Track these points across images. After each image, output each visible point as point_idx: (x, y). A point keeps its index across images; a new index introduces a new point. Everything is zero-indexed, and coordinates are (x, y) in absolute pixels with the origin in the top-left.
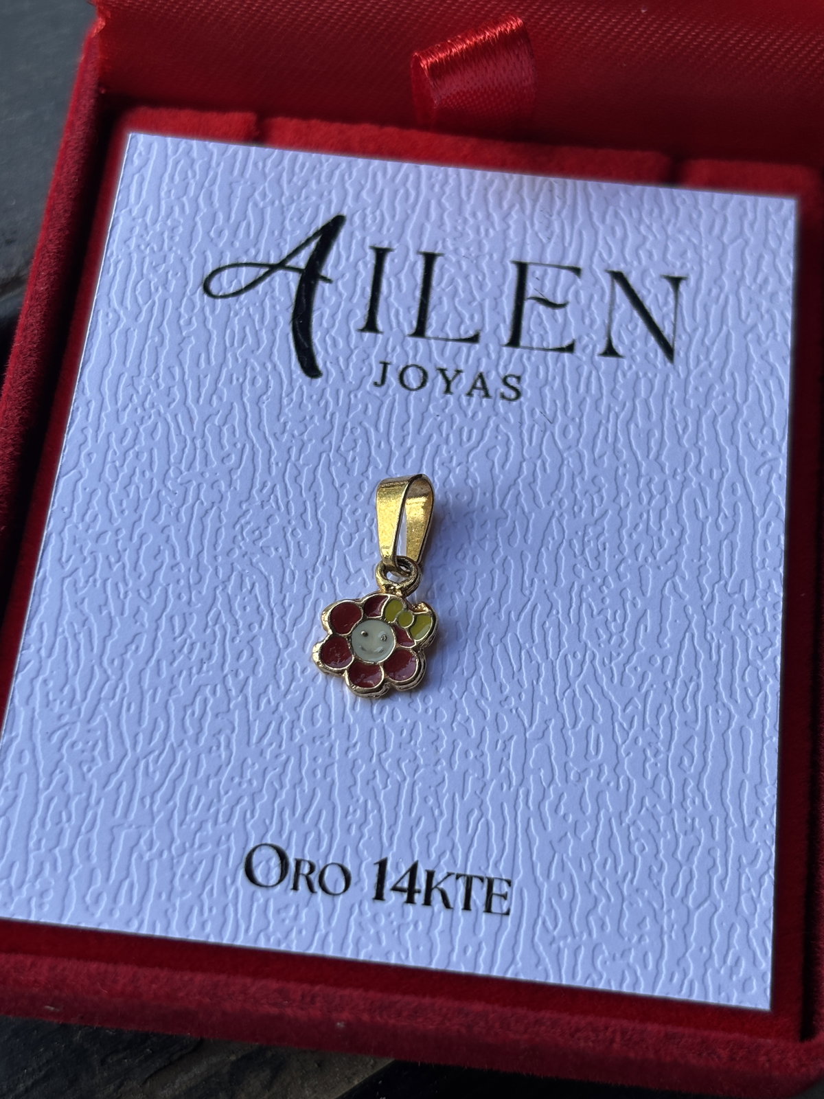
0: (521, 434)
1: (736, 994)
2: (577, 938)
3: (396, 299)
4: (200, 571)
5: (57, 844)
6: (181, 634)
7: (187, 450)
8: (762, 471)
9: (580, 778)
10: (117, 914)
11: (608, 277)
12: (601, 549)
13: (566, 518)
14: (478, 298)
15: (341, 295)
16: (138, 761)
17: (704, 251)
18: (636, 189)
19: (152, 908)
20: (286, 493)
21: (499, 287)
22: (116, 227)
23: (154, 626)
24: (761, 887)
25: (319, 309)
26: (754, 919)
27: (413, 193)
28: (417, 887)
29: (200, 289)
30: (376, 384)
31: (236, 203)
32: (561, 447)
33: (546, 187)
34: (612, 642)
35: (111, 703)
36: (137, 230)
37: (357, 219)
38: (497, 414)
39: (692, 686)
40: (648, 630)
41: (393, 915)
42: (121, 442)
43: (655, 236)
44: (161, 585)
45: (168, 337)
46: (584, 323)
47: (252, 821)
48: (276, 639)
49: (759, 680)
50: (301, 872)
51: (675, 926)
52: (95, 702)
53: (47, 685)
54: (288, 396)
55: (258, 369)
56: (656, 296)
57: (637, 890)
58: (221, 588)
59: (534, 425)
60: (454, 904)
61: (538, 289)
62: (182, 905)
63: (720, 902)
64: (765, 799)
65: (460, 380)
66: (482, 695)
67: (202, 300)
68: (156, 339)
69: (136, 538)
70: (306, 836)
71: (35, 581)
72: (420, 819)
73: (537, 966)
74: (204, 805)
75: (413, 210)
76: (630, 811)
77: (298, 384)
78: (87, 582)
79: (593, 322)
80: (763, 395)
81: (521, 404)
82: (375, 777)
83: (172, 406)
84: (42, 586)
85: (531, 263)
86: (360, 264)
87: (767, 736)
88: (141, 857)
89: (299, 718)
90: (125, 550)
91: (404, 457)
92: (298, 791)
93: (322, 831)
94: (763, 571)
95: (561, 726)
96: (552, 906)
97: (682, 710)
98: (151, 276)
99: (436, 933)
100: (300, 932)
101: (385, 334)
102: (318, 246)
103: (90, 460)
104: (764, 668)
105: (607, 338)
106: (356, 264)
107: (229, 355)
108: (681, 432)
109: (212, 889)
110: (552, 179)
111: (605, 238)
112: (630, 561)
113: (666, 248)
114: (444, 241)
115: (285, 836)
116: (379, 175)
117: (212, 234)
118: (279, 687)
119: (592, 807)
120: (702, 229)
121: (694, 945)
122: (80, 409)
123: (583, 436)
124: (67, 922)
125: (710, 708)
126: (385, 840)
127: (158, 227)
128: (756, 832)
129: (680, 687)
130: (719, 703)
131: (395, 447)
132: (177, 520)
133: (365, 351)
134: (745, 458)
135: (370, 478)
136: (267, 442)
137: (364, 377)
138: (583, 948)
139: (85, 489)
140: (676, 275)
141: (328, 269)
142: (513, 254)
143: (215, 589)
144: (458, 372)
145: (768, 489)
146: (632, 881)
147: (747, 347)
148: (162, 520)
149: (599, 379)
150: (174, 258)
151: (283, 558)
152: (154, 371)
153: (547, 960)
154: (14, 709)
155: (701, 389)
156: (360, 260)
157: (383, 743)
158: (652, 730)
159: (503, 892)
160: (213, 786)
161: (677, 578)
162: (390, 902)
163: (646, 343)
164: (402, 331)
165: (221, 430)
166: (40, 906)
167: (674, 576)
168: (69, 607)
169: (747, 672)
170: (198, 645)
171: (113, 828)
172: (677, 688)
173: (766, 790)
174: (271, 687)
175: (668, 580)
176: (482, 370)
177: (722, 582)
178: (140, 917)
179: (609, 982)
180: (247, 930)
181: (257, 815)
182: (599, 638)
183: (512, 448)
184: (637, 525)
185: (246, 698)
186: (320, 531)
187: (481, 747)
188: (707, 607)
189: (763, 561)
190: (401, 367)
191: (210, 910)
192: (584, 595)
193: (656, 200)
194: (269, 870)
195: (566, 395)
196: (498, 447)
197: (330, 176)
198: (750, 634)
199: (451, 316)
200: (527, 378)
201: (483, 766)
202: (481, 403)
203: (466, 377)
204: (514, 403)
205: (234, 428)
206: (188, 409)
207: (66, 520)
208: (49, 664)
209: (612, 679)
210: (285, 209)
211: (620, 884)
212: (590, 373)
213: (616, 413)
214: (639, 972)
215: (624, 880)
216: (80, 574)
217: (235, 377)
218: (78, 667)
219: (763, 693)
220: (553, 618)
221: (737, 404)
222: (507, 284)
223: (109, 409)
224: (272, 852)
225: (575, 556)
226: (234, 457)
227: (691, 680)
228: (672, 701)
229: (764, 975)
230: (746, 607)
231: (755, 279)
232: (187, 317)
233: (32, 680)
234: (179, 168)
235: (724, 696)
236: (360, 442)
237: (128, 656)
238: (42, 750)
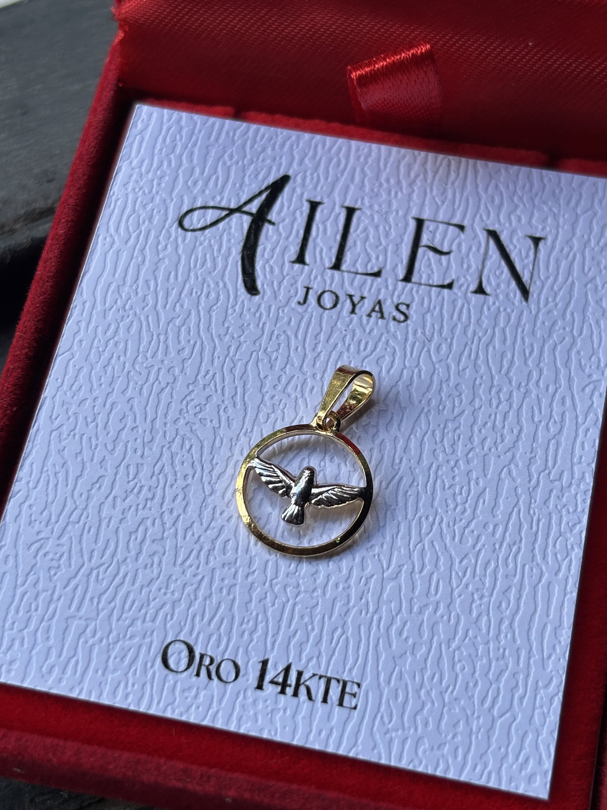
0: (405, 347)
1: (523, 785)
2: (406, 732)
3: (321, 239)
4: (153, 432)
5: (25, 628)
6: (134, 479)
7: (153, 343)
8: (587, 390)
10: (64, 683)
11: (485, 233)
12: (456, 440)
13: (433, 413)
14: (384, 243)
15: (280, 235)
16: (92, 570)
17: (561, 220)
18: (514, 169)
19: (90, 680)
20: (223, 380)
21: (401, 236)
22: (119, 174)
23: (115, 471)
24: (551, 705)
25: (263, 244)
26: (543, 729)
27: (343, 162)
28: (289, 682)
29: (176, 224)
30: (299, 303)
31: (210, 162)
32: (434, 360)
33: (445, 163)
34: (457, 510)
35: (77, 526)
36: (134, 176)
37: (299, 179)
38: (388, 332)
39: (514, 549)
40: (486, 503)
41: (269, 702)
42: (105, 334)
43: (525, 205)
44: (123, 441)
45: (148, 258)
46: (462, 267)
47: (171, 622)
48: (203, 488)
49: (567, 548)
50: (203, 663)
51: (482, 729)
52: (65, 524)
53: (31, 509)
54: (232, 307)
55: (212, 286)
56: (520, 251)
57: (456, 699)
58: (167, 446)
59: (415, 342)
60: (316, 697)
61: (430, 239)
62: (112, 681)
63: (518, 714)
64: (562, 639)
65: (363, 305)
67: (177, 229)
68: (140, 259)
69: (108, 406)
70: (210, 637)
71: (31, 432)
72: (296, 632)
73: (373, 749)
74: (136, 607)
75: (342, 173)
76: (457, 639)
77: (241, 299)
78: (69, 435)
79: (469, 267)
80: (595, 332)
81: (407, 326)
82: (266, 597)
83: (146, 309)
84: (35, 435)
85: (427, 220)
86: (298, 212)
87: (569, 591)
88: (86, 642)
89: (214, 549)
90: (99, 413)
91: (315, 359)
92: (208, 602)
93: (222, 634)
94: (579, 466)
95: (411, 570)
96: (389, 706)
97: (505, 566)
98: (141, 212)
99: (299, 718)
101: (311, 266)
102: (267, 197)
103: (81, 346)
104: (572, 539)
105: (478, 281)
106: (294, 213)
107: (192, 274)
108: (527, 354)
109: (136, 670)
110: (451, 157)
111: (486, 204)
112: (477, 450)
113: (532, 215)
114: (363, 199)
115: (194, 635)
116: (320, 147)
117: (189, 183)
118: (202, 524)
119: (428, 634)
120: (561, 202)
121: (495, 744)
122: (78, 308)
123: (452, 352)
124: (26, 685)
125: (527, 567)
126: (269, 644)
127: (150, 175)
128: (552, 664)
129: (505, 549)
130: (534, 563)
131: (309, 351)
132: (140, 394)
133: (294, 278)
134: (575, 378)
135: (288, 372)
136: (213, 341)
137: (291, 297)
138: (409, 739)
139: (75, 366)
140: (538, 235)
141: (273, 215)
142: (414, 212)
143: (163, 446)
144: (363, 298)
145: (590, 403)
146: (452, 692)
147: (586, 292)
148: (129, 394)
149: (469, 311)
150: (160, 200)
151: (216, 428)
152: (135, 282)
153: (381, 746)
154: (5, 525)
155: (547, 324)
156: (297, 209)
157: (275, 572)
158: (481, 579)
159: (353, 692)
160: (145, 594)
161: (512, 466)
162: (268, 692)
163: (508, 285)
164: (324, 265)
165: (180, 330)
166: (9, 671)
167: (510, 464)
168: (53, 453)
169: (558, 541)
170: (145, 489)
171: (67, 619)
172: (503, 549)
173: (564, 632)
174: (195, 524)
175: (505, 467)
176: (381, 297)
177: (547, 472)
178: (81, 686)
179: (427, 767)
180: (159, 703)
181: (175, 618)
182: (447, 507)
183: (397, 358)
184: (486, 423)
185: (177, 530)
186: (245, 410)
187: (348, 581)
188: (533, 489)
189: (581, 457)
190: (319, 292)
191: (133, 685)
192: (440, 473)
193: (529, 177)
194: (180, 660)
195: (442, 321)
196: (386, 357)
197: (283, 145)
198: (564, 512)
199: (361, 256)
200: (414, 306)
201: (349, 596)
202: (377, 322)
203: (368, 303)
204: (402, 324)
205: (190, 328)
206: (157, 312)
207: (58, 388)
208: (34, 495)
209: (454, 538)
210: (246, 168)
211: (443, 694)
212: (463, 305)
213: (479, 337)
214: (450, 762)
215: (446, 691)
216: (64, 429)
217: (194, 291)
218: (56, 497)
219: (569, 558)
220: (414, 489)
221: (573, 336)
222: (407, 233)
223: (99, 308)
224: (184, 647)
225: (436, 443)
226: (187, 351)
227: (514, 544)
228: (498, 558)
229: (546, 772)
230: (563, 491)
231: (598, 243)
232: (164, 244)
233: (21, 504)
234: (171, 132)
235: (539, 558)
236: (282, 346)
237: (93, 491)
238: (23, 556)
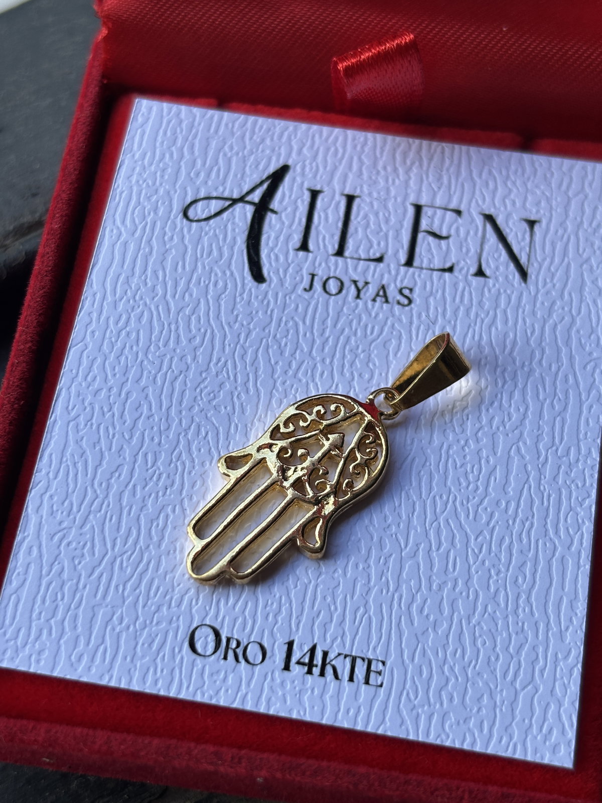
0: (410, 331)
1: (548, 755)
2: (432, 707)
3: (324, 227)
4: (169, 421)
5: (53, 617)
7: (164, 332)
8: (588, 367)
9: (440, 588)
10: (94, 670)
11: (481, 217)
12: (465, 419)
14: (384, 229)
15: (283, 223)
16: (115, 559)
17: (554, 203)
18: (506, 154)
19: (119, 667)
20: (235, 367)
21: (400, 222)
22: (122, 167)
23: (133, 459)
24: (571, 676)
25: (267, 233)
26: (565, 700)
27: (341, 151)
28: (315, 662)
29: (181, 215)
30: (305, 290)
31: (211, 154)
33: (439, 150)
34: (470, 488)
35: (98, 515)
36: (138, 169)
37: (298, 169)
38: (393, 316)
39: (527, 524)
40: (497, 481)
41: (296, 682)
42: (117, 324)
43: (518, 189)
44: (140, 430)
45: (155, 249)
46: (461, 251)
47: (196, 607)
49: (578, 522)
50: (230, 646)
51: (506, 702)
52: (86, 514)
53: (52, 499)
54: (240, 295)
55: (220, 275)
56: (516, 234)
57: (479, 674)
58: (183, 434)
59: (420, 326)
60: (342, 677)
61: (429, 225)
62: (141, 666)
63: (540, 685)
64: (578, 612)
65: (368, 290)
66: (371, 523)
67: (182, 223)
68: (147, 250)
69: (123, 395)
70: (235, 620)
71: (48, 423)
72: (320, 612)
73: (401, 726)
74: (162, 593)
75: (340, 163)
76: (476, 615)
77: (248, 288)
78: (86, 425)
79: (468, 251)
80: (593, 311)
81: (411, 310)
82: (288, 580)
83: (156, 299)
84: (53, 427)
85: (425, 206)
86: (299, 201)
87: (582, 564)
88: (113, 629)
90: (116, 403)
91: (323, 344)
93: (248, 617)
94: (586, 441)
95: (428, 549)
96: (414, 682)
97: (519, 542)
98: (146, 204)
99: (327, 697)
100: (227, 691)
101: (315, 253)
102: (269, 187)
103: (94, 337)
104: (582, 513)
105: (478, 263)
106: (296, 202)
107: (199, 264)
108: (529, 334)
109: (164, 656)
110: (444, 144)
111: (481, 190)
112: (486, 429)
113: (526, 199)
114: (362, 187)
115: (220, 619)
116: (317, 136)
117: (192, 174)
119: (448, 611)
120: (553, 185)
121: (519, 716)
122: (89, 299)
123: (457, 334)
124: (56, 674)
125: (540, 541)
126: (293, 626)
127: (153, 168)
128: (570, 635)
129: (518, 525)
130: (547, 537)
131: (317, 337)
132: (154, 383)
133: (299, 265)
134: (577, 356)
135: (298, 358)
136: (223, 328)
137: (297, 284)
138: (436, 714)
139: (89, 357)
140: (532, 218)
141: (275, 204)
142: (412, 198)
143: (179, 434)
144: (367, 283)
145: (592, 380)
146: (475, 667)
147: (582, 274)
148: (143, 382)
149: (471, 293)
150: (164, 191)
151: (230, 414)
152: (144, 273)
153: (409, 722)
154: (27, 516)
155: (546, 304)
156: (298, 198)
158: (496, 555)
159: (379, 670)
160: (169, 579)
161: (521, 443)
162: (295, 673)
163: (507, 267)
164: (327, 252)
165: (190, 319)
166: (38, 661)
167: (518, 442)
168: (72, 443)
169: (569, 516)
170: (164, 475)
171: (94, 607)
172: (516, 525)
173: (579, 604)
175: (513, 444)
176: (384, 282)
177: (554, 448)
178: (110, 673)
179: (454, 741)
180: (188, 687)
181: (200, 604)
182: (460, 485)
183: (403, 341)
184: (493, 402)
186: (258, 396)
187: (368, 561)
188: (542, 466)
189: (586, 434)
190: (325, 278)
191: (162, 671)
192: (451, 452)
193: (521, 162)
194: (207, 644)
195: (445, 304)
196: (393, 340)
197: (281, 136)
198: (573, 487)
199: (363, 242)
200: (417, 290)
201: (369, 576)
202: (382, 307)
203: (373, 288)
204: (407, 308)
205: (200, 317)
206: (167, 302)
207: (73, 379)
208: (54, 484)
209: (468, 516)
210: (246, 159)
211: (466, 669)
212: (464, 289)
213: (482, 319)
214: (476, 735)
215: (469, 666)
216: (82, 419)
217: (202, 279)
218: (76, 487)
219: (580, 532)
220: (427, 468)
221: (572, 316)
222: (406, 220)
223: (110, 299)
224: (210, 631)
225: (445, 423)
226: (198, 339)
227: (527, 519)
228: (512, 534)
229: (570, 742)
230: (571, 467)
231: (591, 224)
232: (170, 234)
233: (42, 495)
234: (171, 125)
235: (551, 533)
236: (291, 331)
237: (113, 480)
238: (46, 546)
